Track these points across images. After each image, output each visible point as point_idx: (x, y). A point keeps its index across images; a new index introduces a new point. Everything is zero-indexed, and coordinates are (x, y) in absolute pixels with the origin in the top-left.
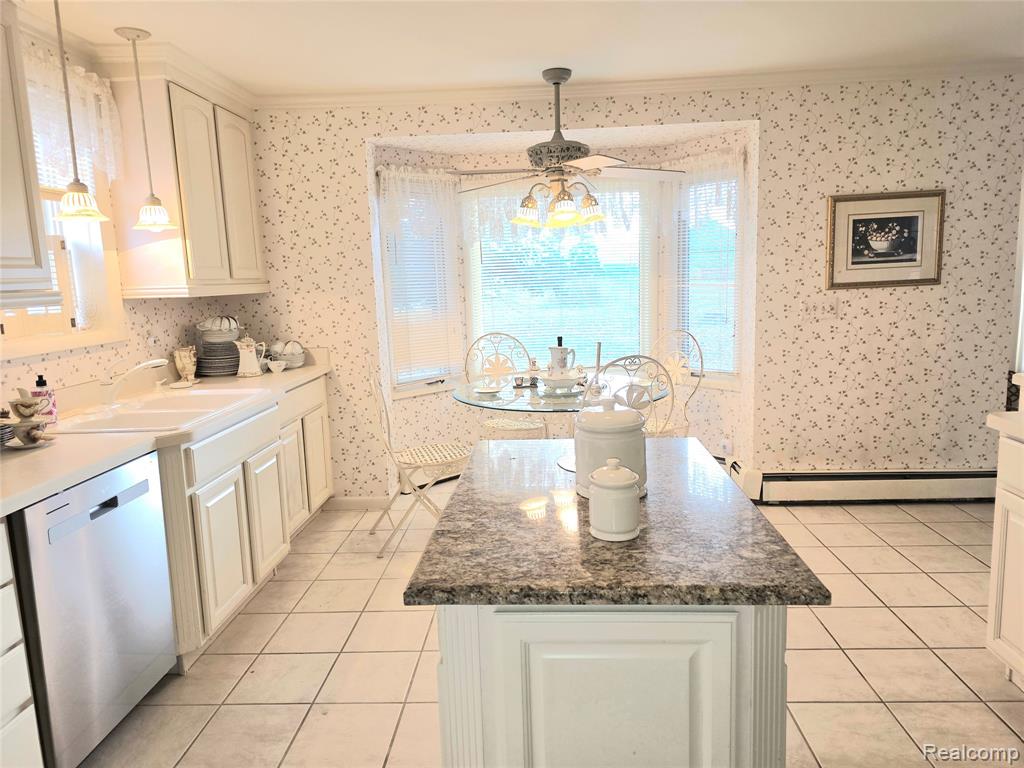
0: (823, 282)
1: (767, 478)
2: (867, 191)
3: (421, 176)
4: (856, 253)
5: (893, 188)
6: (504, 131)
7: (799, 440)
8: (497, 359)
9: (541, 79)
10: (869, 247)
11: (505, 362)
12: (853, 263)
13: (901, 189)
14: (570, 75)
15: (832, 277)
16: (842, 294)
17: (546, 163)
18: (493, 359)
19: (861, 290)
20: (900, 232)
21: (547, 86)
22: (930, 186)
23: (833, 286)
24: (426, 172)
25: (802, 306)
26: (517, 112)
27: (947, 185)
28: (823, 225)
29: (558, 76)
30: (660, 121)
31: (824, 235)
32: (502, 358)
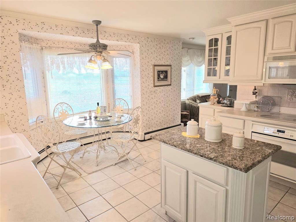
0: (152, 85)
1: (145, 134)
2: (159, 64)
3: (31, 46)
4: (158, 78)
5: (163, 64)
6: (73, 36)
7: (150, 123)
8: (63, 111)
9: (91, 23)
10: (160, 77)
11: (65, 112)
12: (158, 81)
13: (165, 64)
14: (101, 23)
15: (154, 84)
16: (156, 88)
17: (98, 50)
18: (61, 111)
19: (159, 87)
20: (165, 74)
21: (94, 25)
22: (169, 64)
23: (155, 86)
24: (32, 45)
25: (149, 91)
26: (77, 30)
27: (171, 64)
28: (152, 71)
29: (98, 23)
30: (117, 40)
31: (152, 74)
32: (64, 111)
